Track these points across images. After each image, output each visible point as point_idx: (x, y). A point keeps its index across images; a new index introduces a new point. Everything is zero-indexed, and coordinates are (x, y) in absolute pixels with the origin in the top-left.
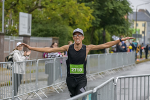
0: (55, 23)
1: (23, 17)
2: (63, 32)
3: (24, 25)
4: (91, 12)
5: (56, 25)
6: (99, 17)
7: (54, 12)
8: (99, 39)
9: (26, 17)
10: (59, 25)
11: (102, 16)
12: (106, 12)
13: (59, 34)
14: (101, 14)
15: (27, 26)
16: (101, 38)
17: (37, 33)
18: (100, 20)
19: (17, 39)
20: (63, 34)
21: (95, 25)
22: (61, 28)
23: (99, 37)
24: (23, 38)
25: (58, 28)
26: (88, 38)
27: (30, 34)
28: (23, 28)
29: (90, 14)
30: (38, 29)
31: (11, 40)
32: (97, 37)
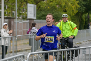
0: (53, 10)
1: (30, 6)
2: (58, 16)
3: (31, 12)
4: (78, 3)
5: (53, 11)
6: (84, 6)
7: (51, 3)
8: (86, 20)
9: (32, 7)
10: (56, 12)
11: (86, 5)
12: (89, 2)
13: (55, 18)
14: (85, 4)
15: (33, 12)
16: (87, 20)
17: (41, 17)
18: (85, 7)
19: (24, 22)
20: (58, 18)
21: (82, 11)
22: (57, 13)
23: (85, 19)
24: (29, 20)
25: (55, 13)
26: (77, 20)
27: (35, 18)
28: (31, 14)
29: (76, 4)
30: (42, 14)
31: (19, 22)
32: (84, 19)
